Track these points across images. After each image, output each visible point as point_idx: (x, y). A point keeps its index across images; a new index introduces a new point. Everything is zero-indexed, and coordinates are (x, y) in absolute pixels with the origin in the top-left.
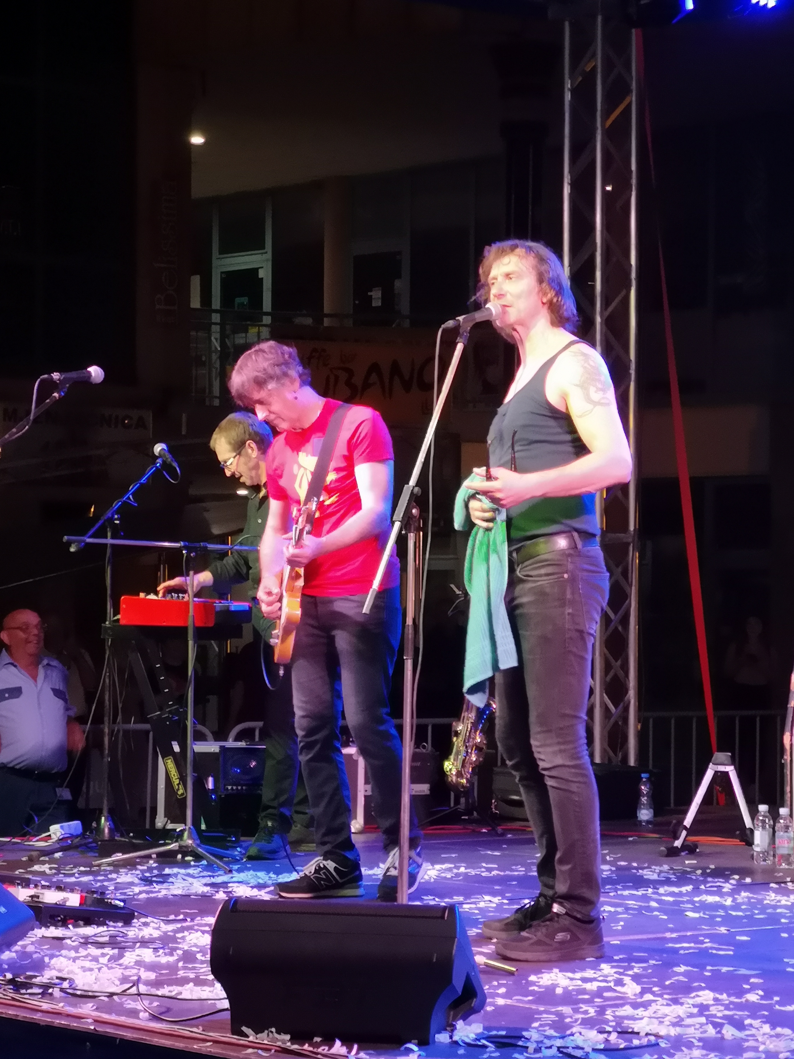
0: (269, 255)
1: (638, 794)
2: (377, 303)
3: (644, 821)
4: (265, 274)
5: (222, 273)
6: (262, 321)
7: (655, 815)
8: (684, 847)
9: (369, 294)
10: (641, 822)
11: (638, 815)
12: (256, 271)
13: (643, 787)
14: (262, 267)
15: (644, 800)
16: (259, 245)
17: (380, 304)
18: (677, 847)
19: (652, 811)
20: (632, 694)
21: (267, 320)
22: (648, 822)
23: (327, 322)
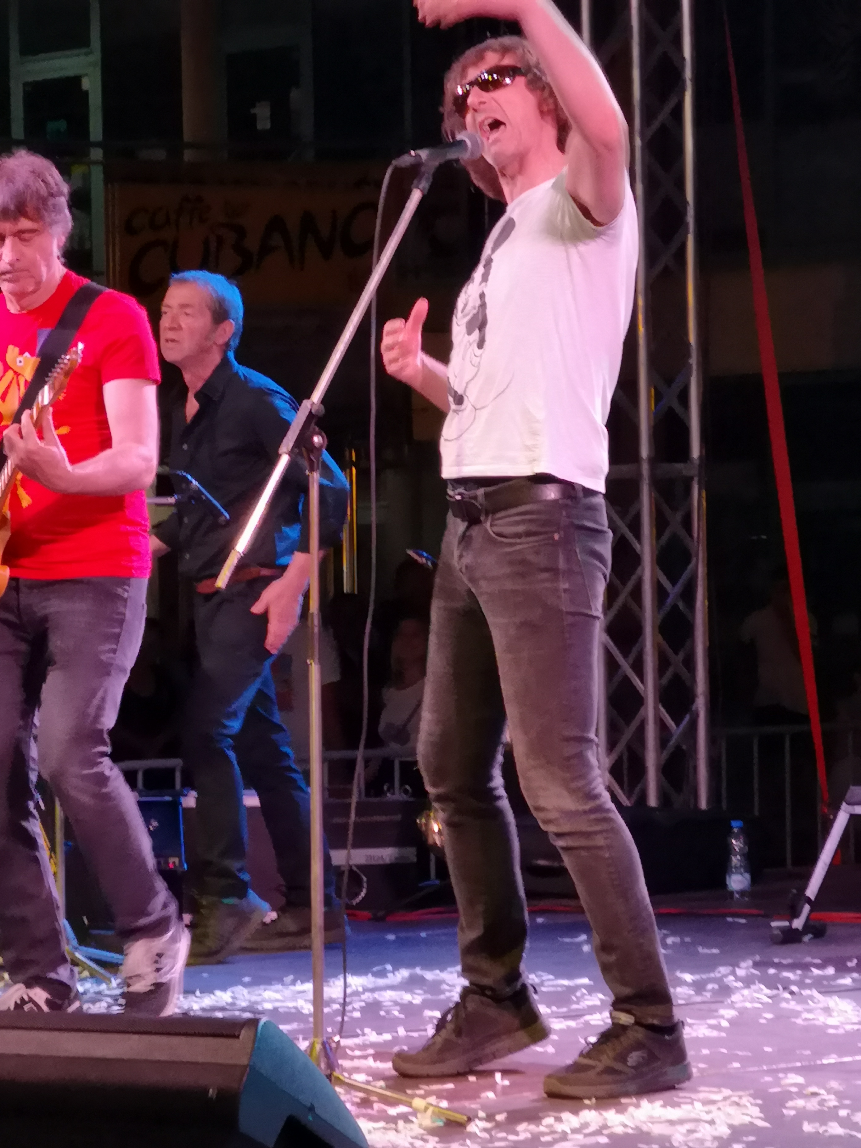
0: (96, 56)
1: (727, 851)
2: (264, 123)
3: (738, 892)
4: (92, 84)
5: (25, 84)
6: (89, 156)
7: (754, 880)
8: (807, 928)
10: (732, 893)
11: (728, 883)
12: (76, 80)
13: (734, 841)
14: (86, 75)
15: (736, 860)
16: (80, 41)
17: (268, 126)
18: (797, 930)
19: (748, 876)
20: (701, 704)
21: (97, 154)
22: (742, 893)
23: (188, 155)
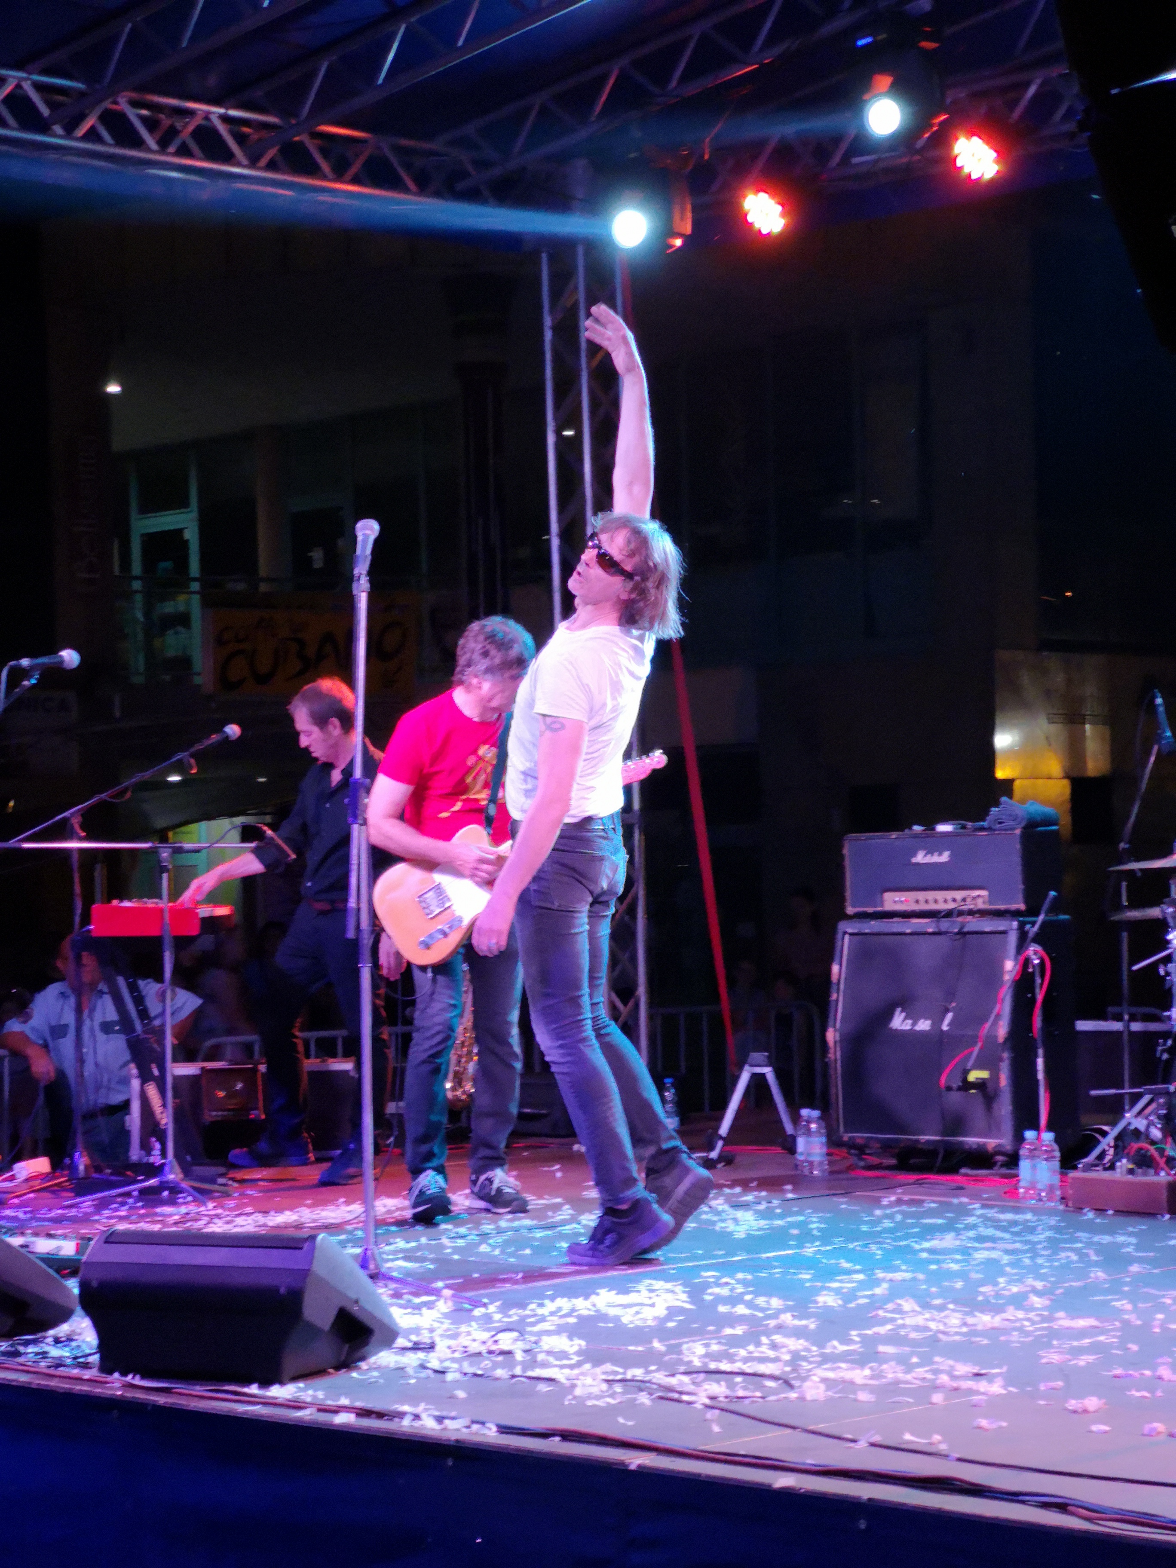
0: (195, 515)
2: (318, 564)
4: (191, 535)
5: (142, 535)
6: (189, 588)
8: (721, 1158)
9: (310, 554)
12: (180, 531)
14: (187, 528)
16: (182, 503)
17: (321, 566)
18: (713, 1159)
20: (642, 991)
21: (195, 586)
23: (263, 587)
